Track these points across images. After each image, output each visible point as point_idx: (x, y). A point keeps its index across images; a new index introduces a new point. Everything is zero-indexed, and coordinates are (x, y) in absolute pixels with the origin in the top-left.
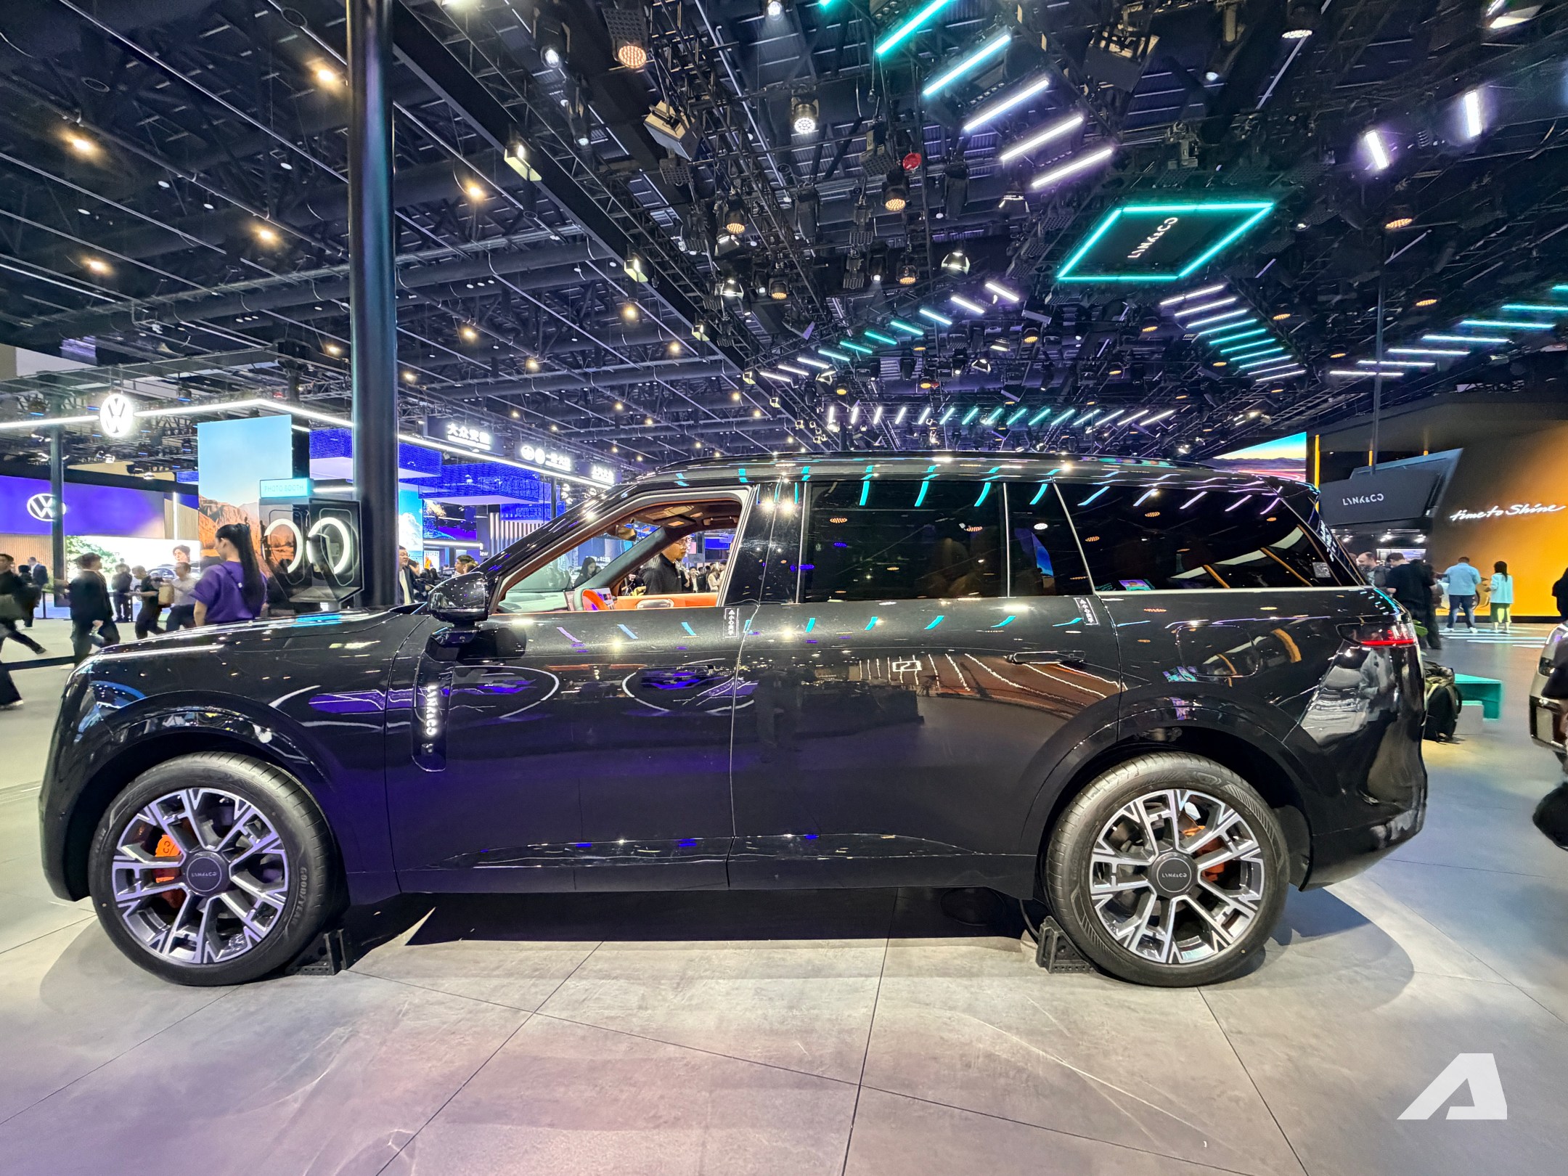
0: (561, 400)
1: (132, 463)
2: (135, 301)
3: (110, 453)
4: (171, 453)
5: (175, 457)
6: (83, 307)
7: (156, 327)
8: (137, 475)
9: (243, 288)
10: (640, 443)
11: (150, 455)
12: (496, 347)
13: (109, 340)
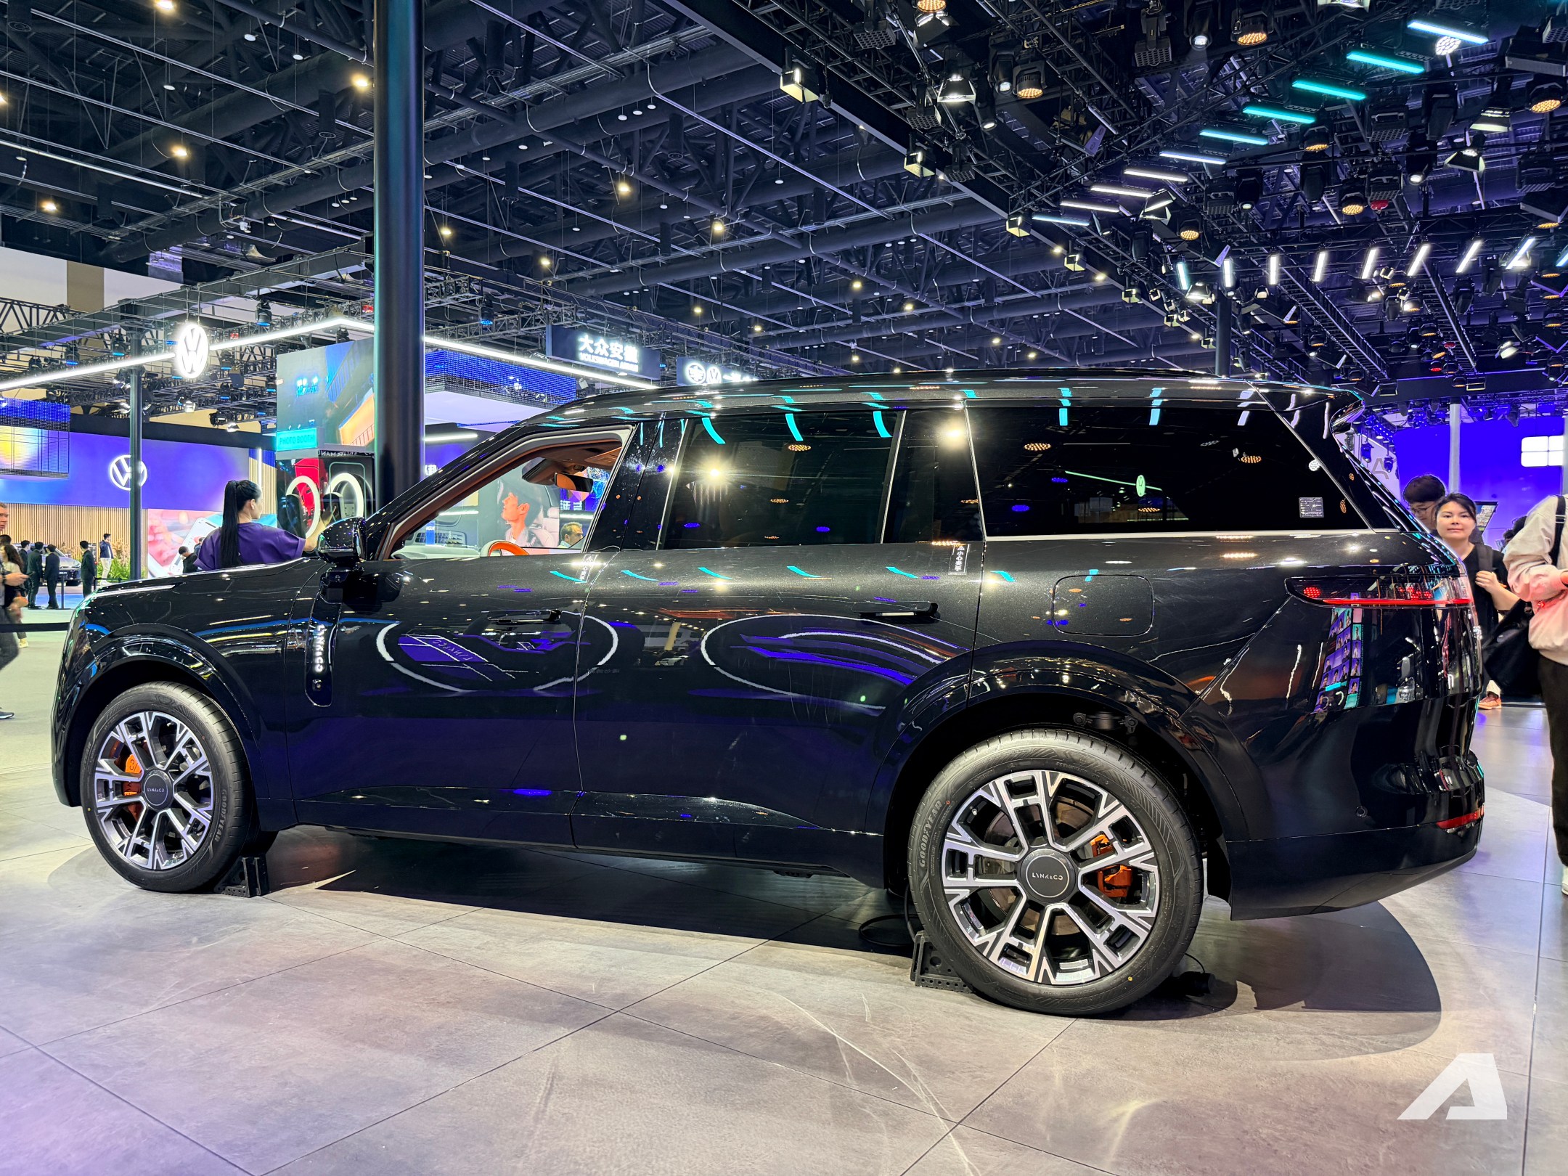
0: (766, 284)
1: (215, 411)
2: (222, 193)
3: (191, 399)
4: (256, 395)
5: (259, 400)
6: (170, 208)
7: (243, 226)
8: (220, 427)
9: (339, 160)
10: (897, 344)
11: (233, 399)
12: (664, 207)
13: (195, 248)
